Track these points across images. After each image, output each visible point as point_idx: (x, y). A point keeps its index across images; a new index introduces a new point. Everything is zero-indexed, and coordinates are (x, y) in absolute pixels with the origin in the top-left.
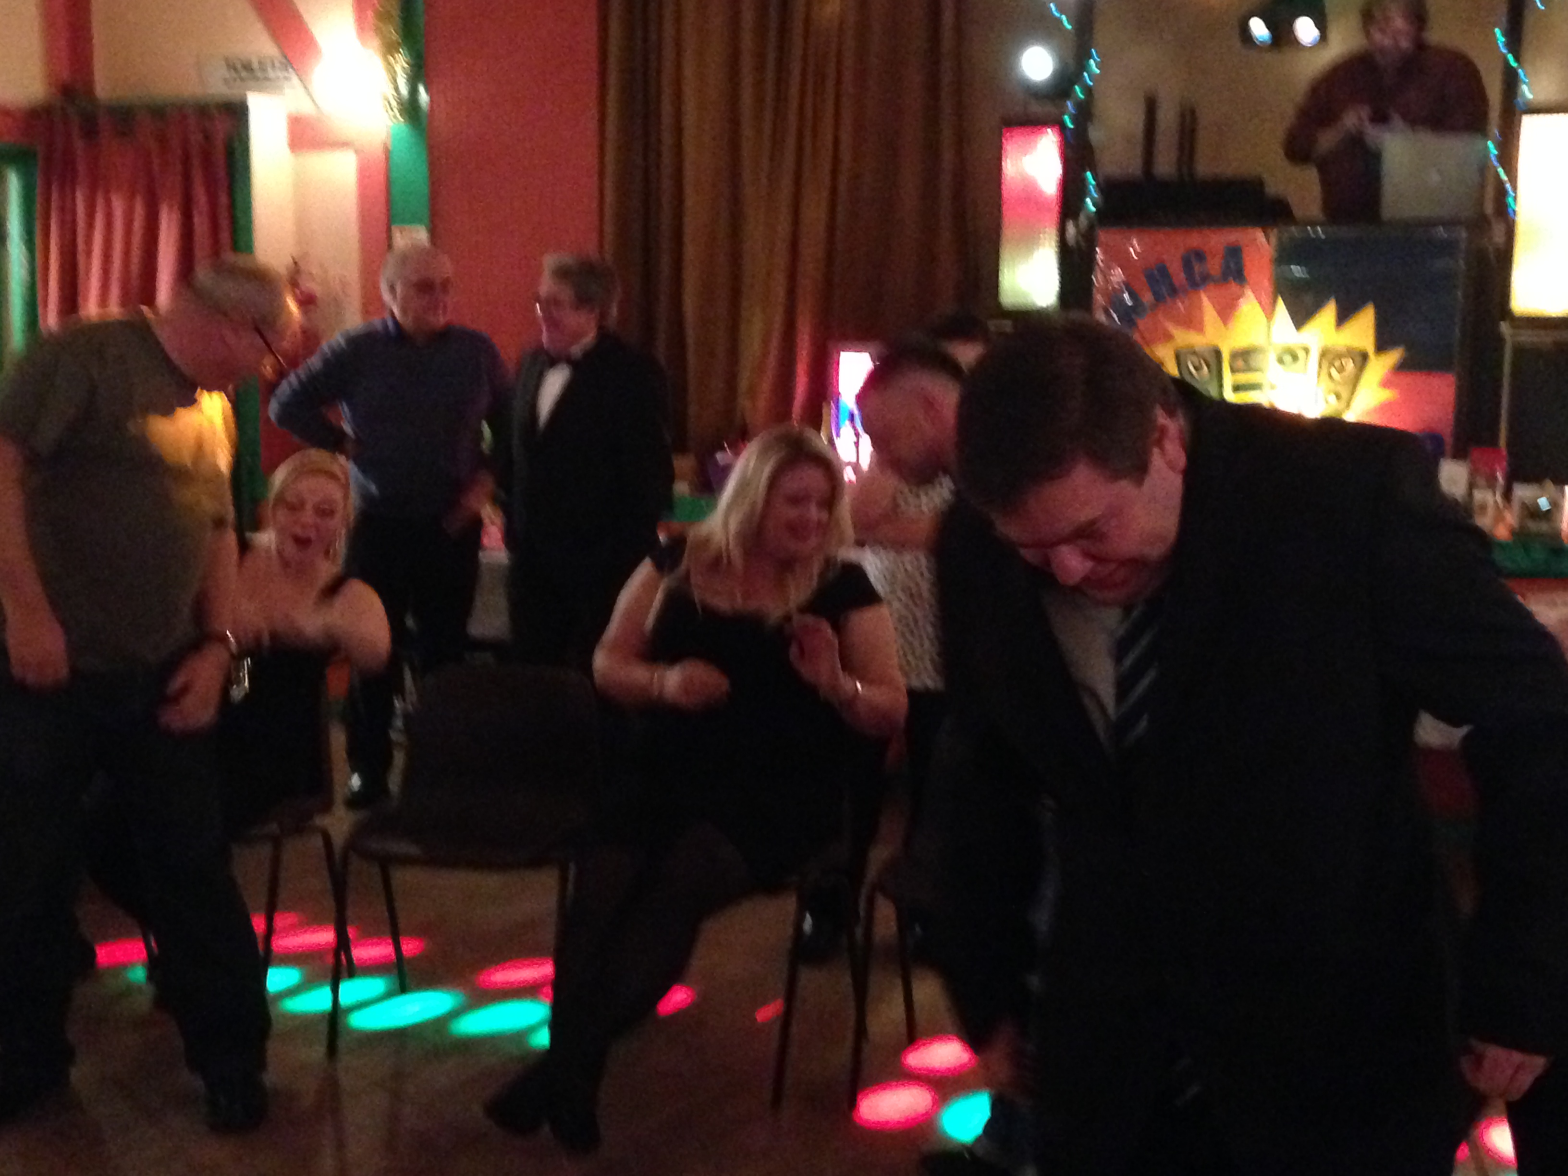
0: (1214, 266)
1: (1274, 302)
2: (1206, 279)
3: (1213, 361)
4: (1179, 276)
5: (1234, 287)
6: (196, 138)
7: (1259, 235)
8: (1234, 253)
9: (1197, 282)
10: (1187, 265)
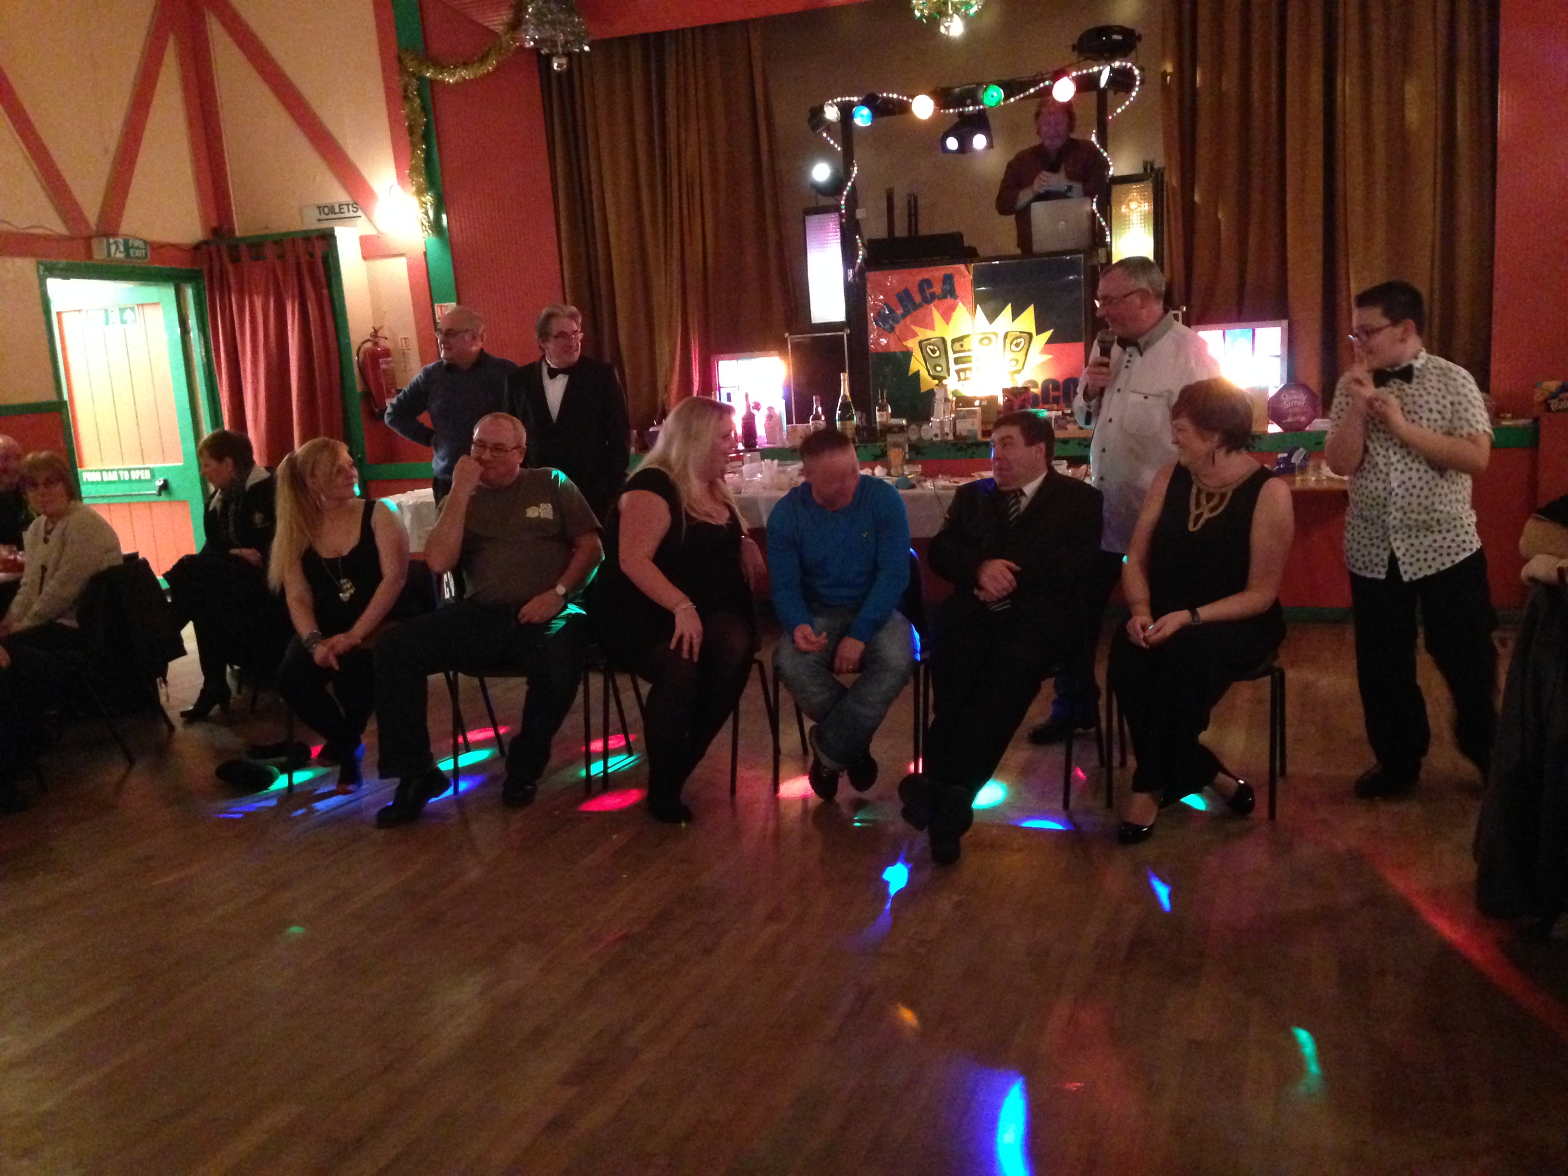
0: (937, 289)
1: (976, 307)
2: (933, 297)
3: (942, 347)
4: (918, 298)
5: (949, 301)
6: (304, 259)
7: (962, 267)
8: (948, 279)
9: (928, 300)
10: (921, 290)
